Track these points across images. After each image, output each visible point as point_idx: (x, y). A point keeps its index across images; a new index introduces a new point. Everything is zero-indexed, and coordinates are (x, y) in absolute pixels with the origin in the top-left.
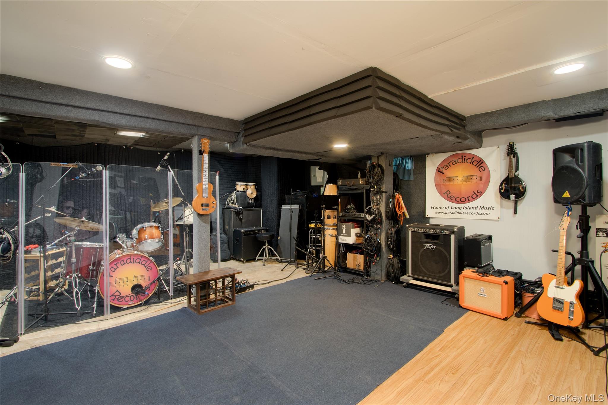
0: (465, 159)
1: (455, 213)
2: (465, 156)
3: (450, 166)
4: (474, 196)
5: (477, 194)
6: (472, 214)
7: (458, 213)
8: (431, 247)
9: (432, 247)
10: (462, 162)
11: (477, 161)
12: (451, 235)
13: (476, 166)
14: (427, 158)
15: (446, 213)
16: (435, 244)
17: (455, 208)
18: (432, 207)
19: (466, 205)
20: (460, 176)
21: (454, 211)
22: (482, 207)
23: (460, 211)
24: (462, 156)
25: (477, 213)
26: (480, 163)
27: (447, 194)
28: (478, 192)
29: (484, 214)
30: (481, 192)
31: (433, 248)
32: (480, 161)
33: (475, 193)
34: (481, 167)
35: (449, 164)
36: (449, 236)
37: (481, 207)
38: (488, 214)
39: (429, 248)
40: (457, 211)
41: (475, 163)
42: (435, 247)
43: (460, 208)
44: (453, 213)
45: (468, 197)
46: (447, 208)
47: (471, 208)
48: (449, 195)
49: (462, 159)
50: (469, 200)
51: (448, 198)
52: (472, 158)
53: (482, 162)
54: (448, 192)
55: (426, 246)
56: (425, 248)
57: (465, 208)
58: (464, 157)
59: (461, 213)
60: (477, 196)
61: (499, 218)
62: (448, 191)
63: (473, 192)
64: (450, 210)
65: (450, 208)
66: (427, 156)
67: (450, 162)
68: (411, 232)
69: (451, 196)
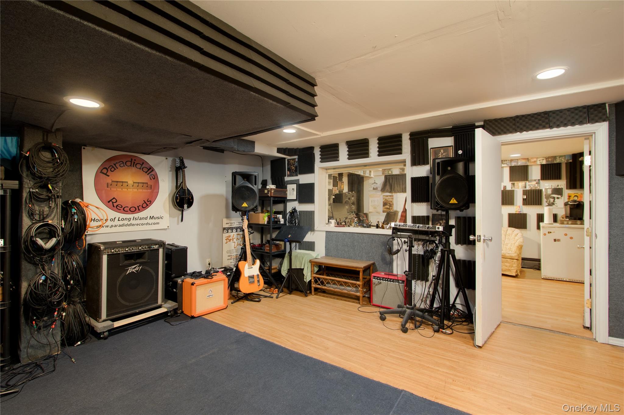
0: (134, 162)
1: (123, 225)
2: (135, 160)
3: (117, 168)
4: (145, 205)
5: (147, 204)
6: (143, 224)
7: (127, 225)
8: (135, 269)
9: (137, 269)
10: (131, 166)
11: (147, 169)
12: (159, 249)
13: (146, 172)
14: (83, 151)
15: (112, 226)
16: (141, 264)
17: (123, 219)
18: (92, 220)
19: (136, 215)
20: (130, 182)
21: (121, 223)
22: (152, 217)
23: (129, 223)
24: (132, 159)
25: (147, 224)
26: (150, 170)
27: (113, 202)
28: (148, 201)
29: (154, 224)
30: (150, 201)
31: (139, 269)
32: (150, 168)
33: (145, 203)
34: (151, 175)
35: (115, 165)
36: (157, 250)
37: (150, 217)
38: (158, 223)
39: (133, 270)
40: (126, 222)
41: (145, 170)
42: (140, 267)
43: (129, 220)
44: (120, 226)
45: (138, 207)
46: (113, 220)
47: (141, 219)
48: (115, 204)
49: (131, 162)
50: (139, 210)
51: (114, 207)
52: (141, 164)
53: (153, 170)
54: (114, 201)
55: (129, 270)
56: (128, 272)
57: (134, 219)
58: (133, 161)
59: (130, 225)
60: (147, 205)
61: (168, 227)
62: (114, 198)
63: (144, 201)
64: (116, 222)
65: (117, 219)
66: (83, 147)
67: (117, 163)
68: (106, 256)
69: (117, 206)
